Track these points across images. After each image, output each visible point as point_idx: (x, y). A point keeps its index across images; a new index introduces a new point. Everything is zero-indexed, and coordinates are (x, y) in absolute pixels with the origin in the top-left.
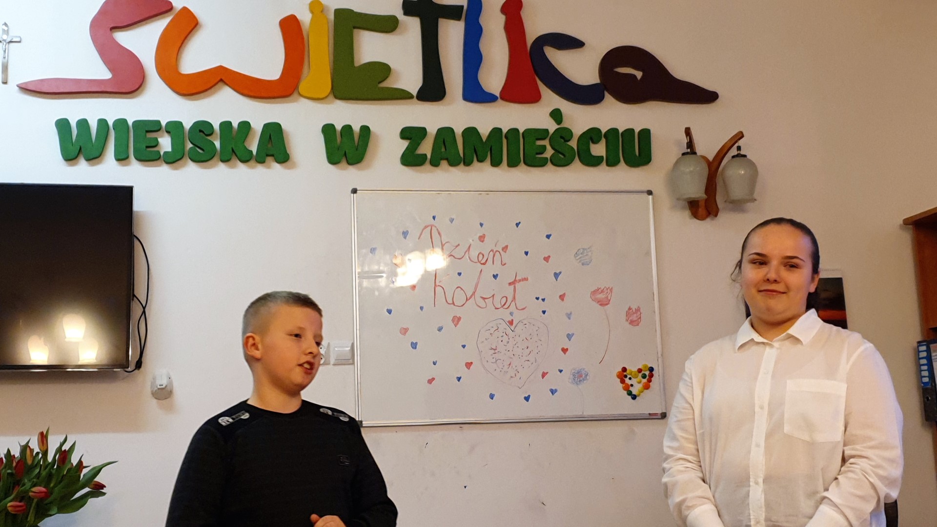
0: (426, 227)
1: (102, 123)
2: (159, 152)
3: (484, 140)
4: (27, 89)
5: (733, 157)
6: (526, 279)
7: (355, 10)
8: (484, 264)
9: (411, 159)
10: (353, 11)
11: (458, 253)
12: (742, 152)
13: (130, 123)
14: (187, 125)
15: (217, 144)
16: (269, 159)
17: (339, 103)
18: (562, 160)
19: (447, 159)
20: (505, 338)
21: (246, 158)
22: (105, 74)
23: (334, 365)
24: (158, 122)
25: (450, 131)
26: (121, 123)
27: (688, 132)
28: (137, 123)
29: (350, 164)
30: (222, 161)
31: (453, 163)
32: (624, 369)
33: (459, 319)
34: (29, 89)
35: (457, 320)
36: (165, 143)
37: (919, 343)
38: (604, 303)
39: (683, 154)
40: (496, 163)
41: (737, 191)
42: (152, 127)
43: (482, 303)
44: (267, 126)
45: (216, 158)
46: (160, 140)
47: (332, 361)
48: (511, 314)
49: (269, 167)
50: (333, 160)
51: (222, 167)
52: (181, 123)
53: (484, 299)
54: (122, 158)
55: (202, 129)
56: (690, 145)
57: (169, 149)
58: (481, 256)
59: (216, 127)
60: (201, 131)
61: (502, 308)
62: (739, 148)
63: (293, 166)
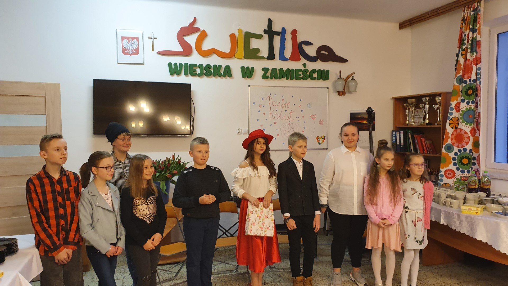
0: (268, 97)
1: (181, 64)
2: (197, 73)
3: (285, 71)
4: (159, 53)
5: (351, 79)
6: (294, 112)
7: (251, 32)
8: (283, 107)
9: (264, 77)
10: (250, 32)
11: (277, 104)
12: (354, 78)
13: (189, 65)
14: (204, 66)
15: (212, 71)
16: (226, 76)
17: (246, 60)
18: (305, 78)
19: (275, 77)
20: (288, 128)
21: (220, 75)
22: (181, 49)
23: (243, 134)
24: (196, 64)
25: (276, 69)
26: (186, 64)
27: (340, 72)
28: (190, 65)
29: (248, 78)
30: (214, 76)
31: (276, 79)
32: (318, 137)
33: (276, 122)
34: (160, 53)
35: (275, 123)
36: (198, 71)
37: (393, 131)
38: (314, 119)
39: (339, 78)
40: (287, 79)
41: (351, 89)
42: (194, 66)
43: (282, 118)
44: (226, 66)
45: (212, 75)
46: (197, 69)
47: (243, 133)
48: (290, 121)
49: (226, 78)
50: (244, 76)
51: (214, 78)
52: (203, 65)
53: (283, 117)
54: (186, 74)
55: (208, 66)
56: (340, 76)
57: (199, 73)
58: (282, 105)
59: (212, 66)
60: (208, 67)
61: (287, 120)
62: (353, 77)
63: (233, 78)
